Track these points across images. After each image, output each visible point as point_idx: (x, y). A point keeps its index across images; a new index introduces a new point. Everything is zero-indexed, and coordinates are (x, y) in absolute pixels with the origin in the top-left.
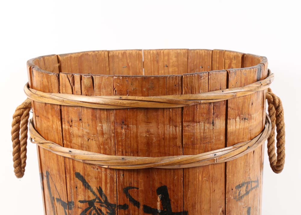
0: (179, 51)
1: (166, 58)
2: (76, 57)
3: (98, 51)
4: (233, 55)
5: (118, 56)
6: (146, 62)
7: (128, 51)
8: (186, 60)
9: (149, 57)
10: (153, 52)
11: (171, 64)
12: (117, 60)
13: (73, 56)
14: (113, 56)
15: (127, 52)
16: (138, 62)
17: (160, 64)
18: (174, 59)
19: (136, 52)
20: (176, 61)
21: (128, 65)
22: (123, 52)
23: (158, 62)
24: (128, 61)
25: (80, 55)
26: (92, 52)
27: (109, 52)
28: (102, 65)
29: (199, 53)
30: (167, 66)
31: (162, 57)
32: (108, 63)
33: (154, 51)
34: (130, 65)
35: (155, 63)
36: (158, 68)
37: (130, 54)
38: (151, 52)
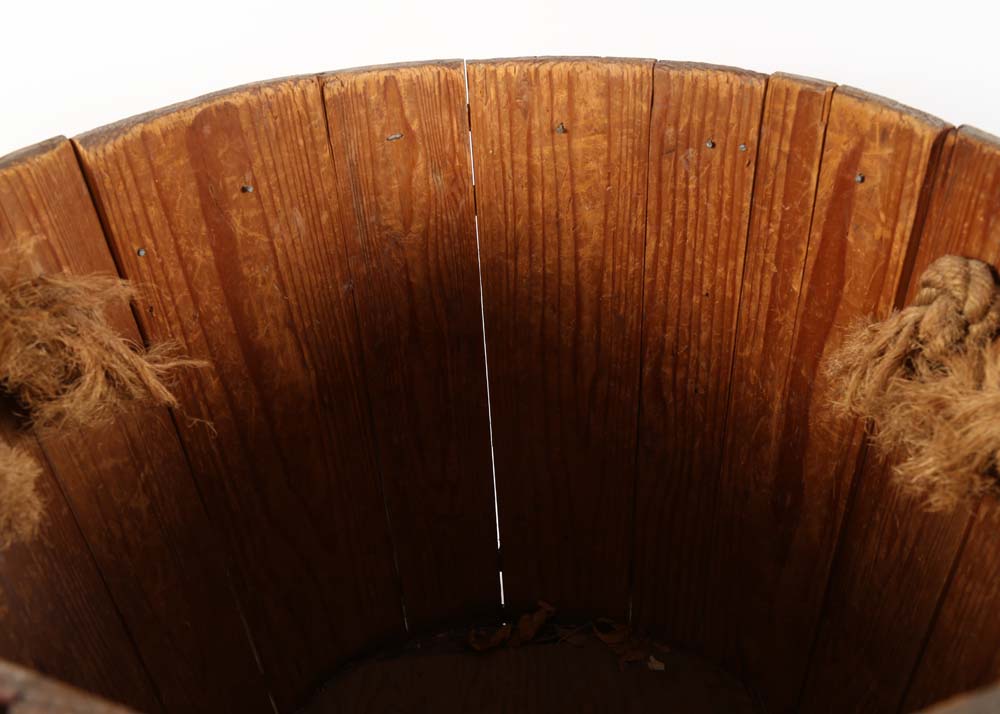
0: (615, 70)
1: (562, 96)
2: (175, 130)
3: (274, 84)
4: (874, 119)
5: (362, 98)
6: (479, 115)
7: (403, 70)
8: (645, 108)
9: (492, 92)
10: (507, 74)
11: (581, 123)
12: (362, 112)
13: (156, 128)
14: (343, 99)
15: (398, 76)
16: (446, 117)
17: (536, 122)
18: (595, 102)
19: (439, 73)
20: (600, 112)
21: (407, 127)
22: (383, 74)
23: (527, 112)
24: (407, 113)
25: (189, 117)
26: (247, 95)
27: (321, 80)
28: (301, 142)
29: (702, 85)
30: (565, 131)
31: (546, 95)
32: (324, 129)
33: (511, 70)
34: (415, 127)
35: (518, 113)
36: (529, 136)
37: (416, 86)
38: (501, 71)
